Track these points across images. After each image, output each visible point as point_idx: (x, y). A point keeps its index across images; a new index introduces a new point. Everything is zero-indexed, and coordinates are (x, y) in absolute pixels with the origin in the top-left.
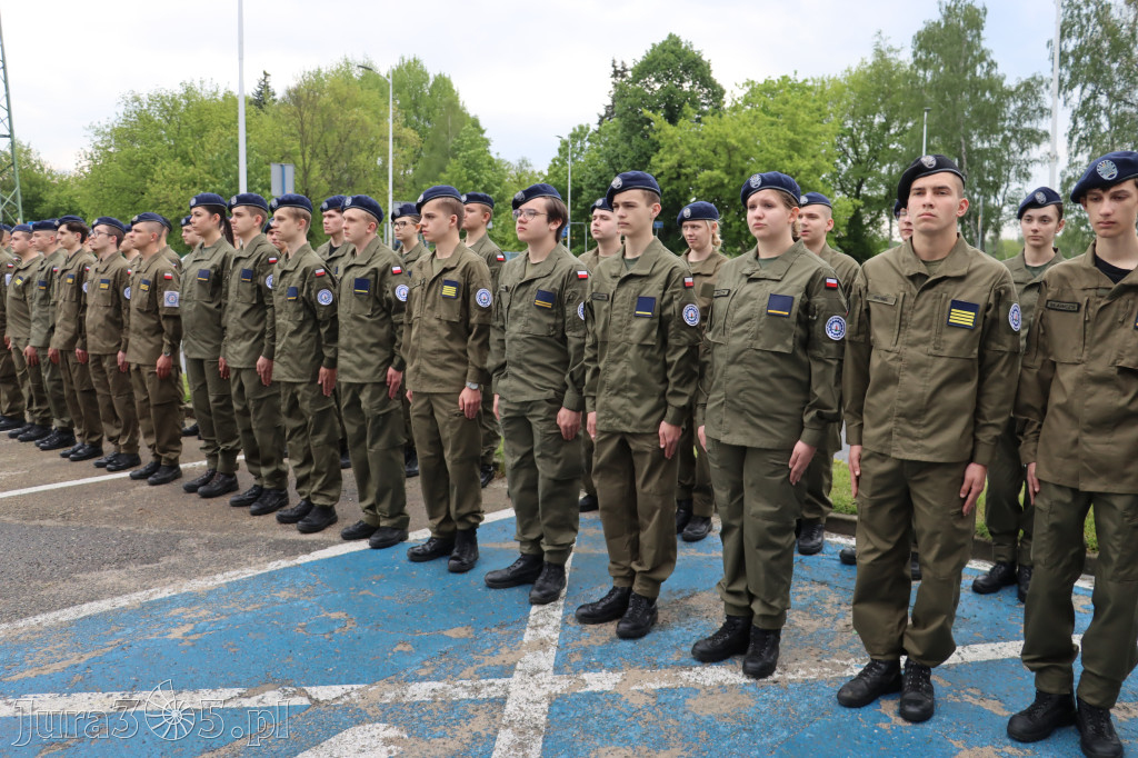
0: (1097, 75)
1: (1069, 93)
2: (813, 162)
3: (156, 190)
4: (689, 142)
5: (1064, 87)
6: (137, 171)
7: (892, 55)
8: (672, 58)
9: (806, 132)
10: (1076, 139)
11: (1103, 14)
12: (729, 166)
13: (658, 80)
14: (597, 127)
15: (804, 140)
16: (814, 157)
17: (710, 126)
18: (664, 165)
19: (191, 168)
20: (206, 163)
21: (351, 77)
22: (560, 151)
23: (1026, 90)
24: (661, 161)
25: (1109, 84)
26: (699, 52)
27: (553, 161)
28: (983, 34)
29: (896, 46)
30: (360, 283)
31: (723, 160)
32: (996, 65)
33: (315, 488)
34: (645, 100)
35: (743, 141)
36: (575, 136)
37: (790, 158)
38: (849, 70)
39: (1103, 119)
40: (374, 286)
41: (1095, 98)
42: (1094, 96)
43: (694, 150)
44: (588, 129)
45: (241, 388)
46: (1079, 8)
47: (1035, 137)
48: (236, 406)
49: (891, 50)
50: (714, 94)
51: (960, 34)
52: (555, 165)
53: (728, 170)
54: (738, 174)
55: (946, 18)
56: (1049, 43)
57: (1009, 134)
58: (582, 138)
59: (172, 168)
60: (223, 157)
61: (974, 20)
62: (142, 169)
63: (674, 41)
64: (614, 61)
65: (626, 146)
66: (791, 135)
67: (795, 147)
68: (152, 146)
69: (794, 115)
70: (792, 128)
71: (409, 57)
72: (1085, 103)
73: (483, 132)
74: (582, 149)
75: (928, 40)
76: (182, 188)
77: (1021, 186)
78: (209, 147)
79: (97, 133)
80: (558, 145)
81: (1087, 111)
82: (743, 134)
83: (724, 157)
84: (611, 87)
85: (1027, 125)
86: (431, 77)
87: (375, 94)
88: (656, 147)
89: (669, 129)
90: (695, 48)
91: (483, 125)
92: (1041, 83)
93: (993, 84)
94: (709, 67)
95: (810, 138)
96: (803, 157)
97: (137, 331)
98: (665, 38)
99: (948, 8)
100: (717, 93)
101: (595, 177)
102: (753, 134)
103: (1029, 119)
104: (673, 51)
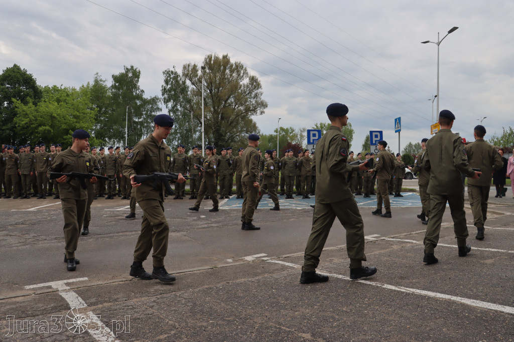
0: (175, 98)
1: (168, 104)
4: (32, 113)
5: (166, 101)
7: (102, 82)
8: (18, 75)
11: (176, 76)
17: (43, 107)
18: (23, 123)
23: (153, 101)
24: (20, 120)
26: (31, 74)
28: (139, 79)
29: (104, 79)
35: (58, 115)
37: (76, 122)
38: (83, 86)
42: (175, 106)
43: (35, 117)
46: (170, 75)
49: (101, 80)
50: (38, 93)
51: (132, 81)
53: (51, 126)
56: (162, 86)
61: (137, 75)
63: (17, 67)
66: (77, 113)
70: (77, 110)
72: (173, 108)
82: (59, 112)
83: (50, 121)
85: (153, 113)
90: (28, 73)
92: (158, 99)
93: (139, 97)
94: (35, 81)
98: (12, 66)
99: (127, 69)
103: (154, 111)
104: (18, 72)
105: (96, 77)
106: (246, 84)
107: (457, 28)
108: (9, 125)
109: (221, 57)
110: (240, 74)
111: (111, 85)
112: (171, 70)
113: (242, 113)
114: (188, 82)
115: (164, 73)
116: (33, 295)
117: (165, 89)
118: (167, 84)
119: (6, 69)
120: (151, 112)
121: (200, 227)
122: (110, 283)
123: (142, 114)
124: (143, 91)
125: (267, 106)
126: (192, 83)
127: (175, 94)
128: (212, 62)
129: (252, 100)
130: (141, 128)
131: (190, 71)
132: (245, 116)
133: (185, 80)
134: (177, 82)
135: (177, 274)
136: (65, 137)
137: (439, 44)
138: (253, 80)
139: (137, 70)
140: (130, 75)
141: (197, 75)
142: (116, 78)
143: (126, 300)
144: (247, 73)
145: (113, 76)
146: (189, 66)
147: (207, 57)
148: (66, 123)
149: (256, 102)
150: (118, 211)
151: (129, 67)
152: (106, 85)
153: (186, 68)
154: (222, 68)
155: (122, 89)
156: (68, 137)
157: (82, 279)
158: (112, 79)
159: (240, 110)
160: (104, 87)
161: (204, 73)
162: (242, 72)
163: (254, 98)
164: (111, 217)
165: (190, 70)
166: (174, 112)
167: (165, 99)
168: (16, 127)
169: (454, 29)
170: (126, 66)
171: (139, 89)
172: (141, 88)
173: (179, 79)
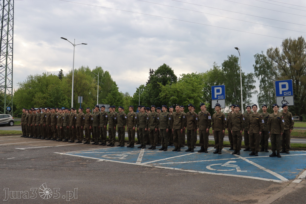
0: (264, 73)
1: (259, 77)
2: (198, 94)
3: (36, 100)
4: (168, 90)
5: (258, 76)
6: (31, 95)
7: (218, 68)
8: (164, 70)
9: (196, 87)
10: (261, 87)
11: (264, 58)
12: (178, 95)
13: (161, 75)
14: (146, 85)
15: (196, 89)
16: (198, 93)
17: (173, 86)
18: (162, 95)
19: (44, 95)
20: (49, 93)
21: (84, 72)
22: (137, 91)
23: (249, 76)
24: (162, 94)
25: (268, 75)
26: (171, 68)
27: (135, 94)
29: (219, 66)
30: (121, 116)
31: (176, 94)
32: (242, 70)
33: (113, 141)
34: (158, 80)
35: (181, 90)
36: (140, 88)
37: (192, 93)
39: (267, 83)
40: (122, 117)
41: (265, 78)
43: (169, 92)
44: (144, 86)
45: (102, 129)
46: (259, 57)
47: (253, 87)
48: (100, 132)
49: (217, 67)
50: (174, 78)
52: (135, 95)
53: (178, 97)
54: (180, 97)
55: (229, 60)
56: (253, 65)
57: (246, 87)
58: (142, 88)
59: (39, 94)
60: (53, 92)
61: (236, 60)
62: (32, 95)
63: (165, 65)
64: (150, 69)
65: (153, 91)
66: (192, 88)
67: (193, 91)
68: (35, 89)
69: (193, 83)
70: (193, 86)
71: (98, 67)
72: (262, 79)
73: (117, 86)
74: (142, 91)
75: (225, 64)
76: (42, 100)
77: (249, 99)
78: (49, 89)
79: (20, 85)
80: (136, 90)
81: (263, 81)
82: (181, 88)
84: (149, 76)
85: (250, 84)
86: (104, 72)
87: (90, 76)
88: (161, 91)
89: (163, 86)
91: (117, 84)
92: (252, 75)
94: (173, 71)
95: (197, 89)
96: (195, 93)
97: (86, 123)
98: (163, 65)
99: (230, 57)
100: (175, 78)
101: (145, 98)
102: (183, 88)
104: (164, 68)
105: (214, 65)
108: (158, 97)
112: (260, 54)
115: (255, 56)
117: (256, 67)
118: (257, 64)
119: (160, 67)
126: (275, 61)
127: (264, 70)
131: (274, 54)
134: (264, 61)
136: (184, 102)
139: (236, 57)
140: (232, 61)
146: (271, 50)
148: (185, 94)
151: (231, 56)
152: (220, 69)
153: (269, 51)
156: (185, 102)
158: (222, 65)
165: (272, 52)
168: (160, 99)
170: (229, 56)
173: (266, 59)
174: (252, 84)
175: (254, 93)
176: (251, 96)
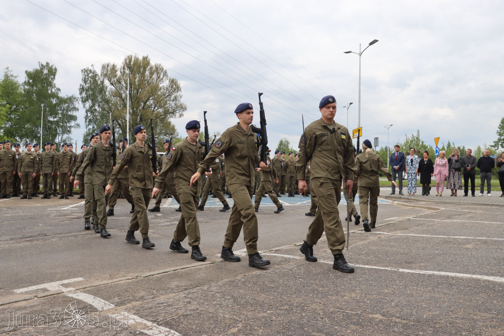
0: (93, 98)
1: (85, 103)
5: (84, 101)
7: (13, 78)
10: (88, 120)
11: (95, 75)
23: (69, 100)
28: (56, 77)
32: (60, 90)
42: (93, 105)
46: (88, 74)
47: (74, 118)
49: (12, 76)
51: (47, 79)
56: (81, 85)
61: (52, 72)
72: (91, 108)
77: (68, 136)
81: (91, 110)
85: (69, 113)
92: (75, 98)
93: (54, 96)
99: (42, 65)
103: (70, 111)
105: (6, 72)
106: (165, 86)
107: (377, 41)
109: (141, 58)
110: (160, 77)
111: (24, 81)
112: (89, 68)
113: (161, 116)
114: (107, 83)
115: (82, 70)
116: (36, 298)
117: (83, 88)
118: (85, 84)
120: (67, 111)
121: (163, 224)
122: (117, 282)
123: (58, 114)
124: (59, 89)
125: (186, 109)
126: (111, 83)
127: (93, 94)
128: (132, 63)
129: (171, 103)
130: (55, 127)
131: (109, 72)
132: (164, 118)
133: (103, 80)
134: (95, 81)
135: (182, 270)
137: (360, 54)
138: (173, 82)
139: (53, 67)
140: (46, 71)
141: (116, 76)
142: (29, 75)
143: (153, 298)
144: (167, 76)
145: (26, 71)
146: (108, 66)
147: (127, 58)
149: (175, 104)
150: (64, 210)
151: (45, 64)
152: (17, 81)
153: (105, 67)
154: (142, 70)
155: (36, 87)
157: (76, 280)
158: (25, 75)
159: (158, 113)
160: (16, 84)
161: (123, 73)
162: (162, 74)
163: (174, 101)
164: (60, 216)
165: (109, 70)
166: (92, 112)
167: (82, 98)
169: (375, 41)
170: (41, 62)
171: (55, 86)
172: (57, 86)
173: (97, 78)
174: (71, 114)
175: (75, 127)
176: (69, 132)
